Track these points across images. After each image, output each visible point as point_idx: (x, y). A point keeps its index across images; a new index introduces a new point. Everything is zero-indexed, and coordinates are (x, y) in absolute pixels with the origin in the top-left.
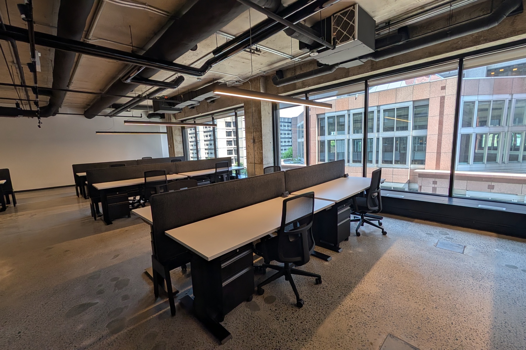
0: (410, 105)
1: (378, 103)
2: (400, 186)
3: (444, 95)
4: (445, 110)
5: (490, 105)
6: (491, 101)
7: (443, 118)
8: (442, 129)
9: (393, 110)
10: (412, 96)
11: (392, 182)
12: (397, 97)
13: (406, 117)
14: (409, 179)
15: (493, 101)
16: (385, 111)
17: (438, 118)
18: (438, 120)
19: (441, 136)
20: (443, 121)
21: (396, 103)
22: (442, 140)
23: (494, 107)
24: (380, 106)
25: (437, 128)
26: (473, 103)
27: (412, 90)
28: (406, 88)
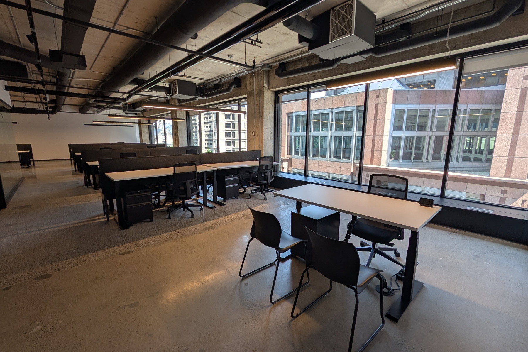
0: (355, 109)
1: (332, 107)
2: (346, 177)
3: (378, 102)
4: (378, 116)
5: (417, 112)
6: (418, 109)
7: (377, 122)
8: (376, 131)
9: (342, 113)
10: (356, 102)
11: (340, 174)
12: (346, 102)
13: (352, 119)
14: (352, 172)
15: (420, 109)
16: (337, 113)
17: (373, 121)
18: (373, 123)
19: (375, 137)
20: (376, 125)
21: (344, 107)
22: (376, 140)
23: (420, 115)
24: (333, 108)
25: (372, 130)
26: (404, 110)
27: (356, 96)
28: (352, 95)
